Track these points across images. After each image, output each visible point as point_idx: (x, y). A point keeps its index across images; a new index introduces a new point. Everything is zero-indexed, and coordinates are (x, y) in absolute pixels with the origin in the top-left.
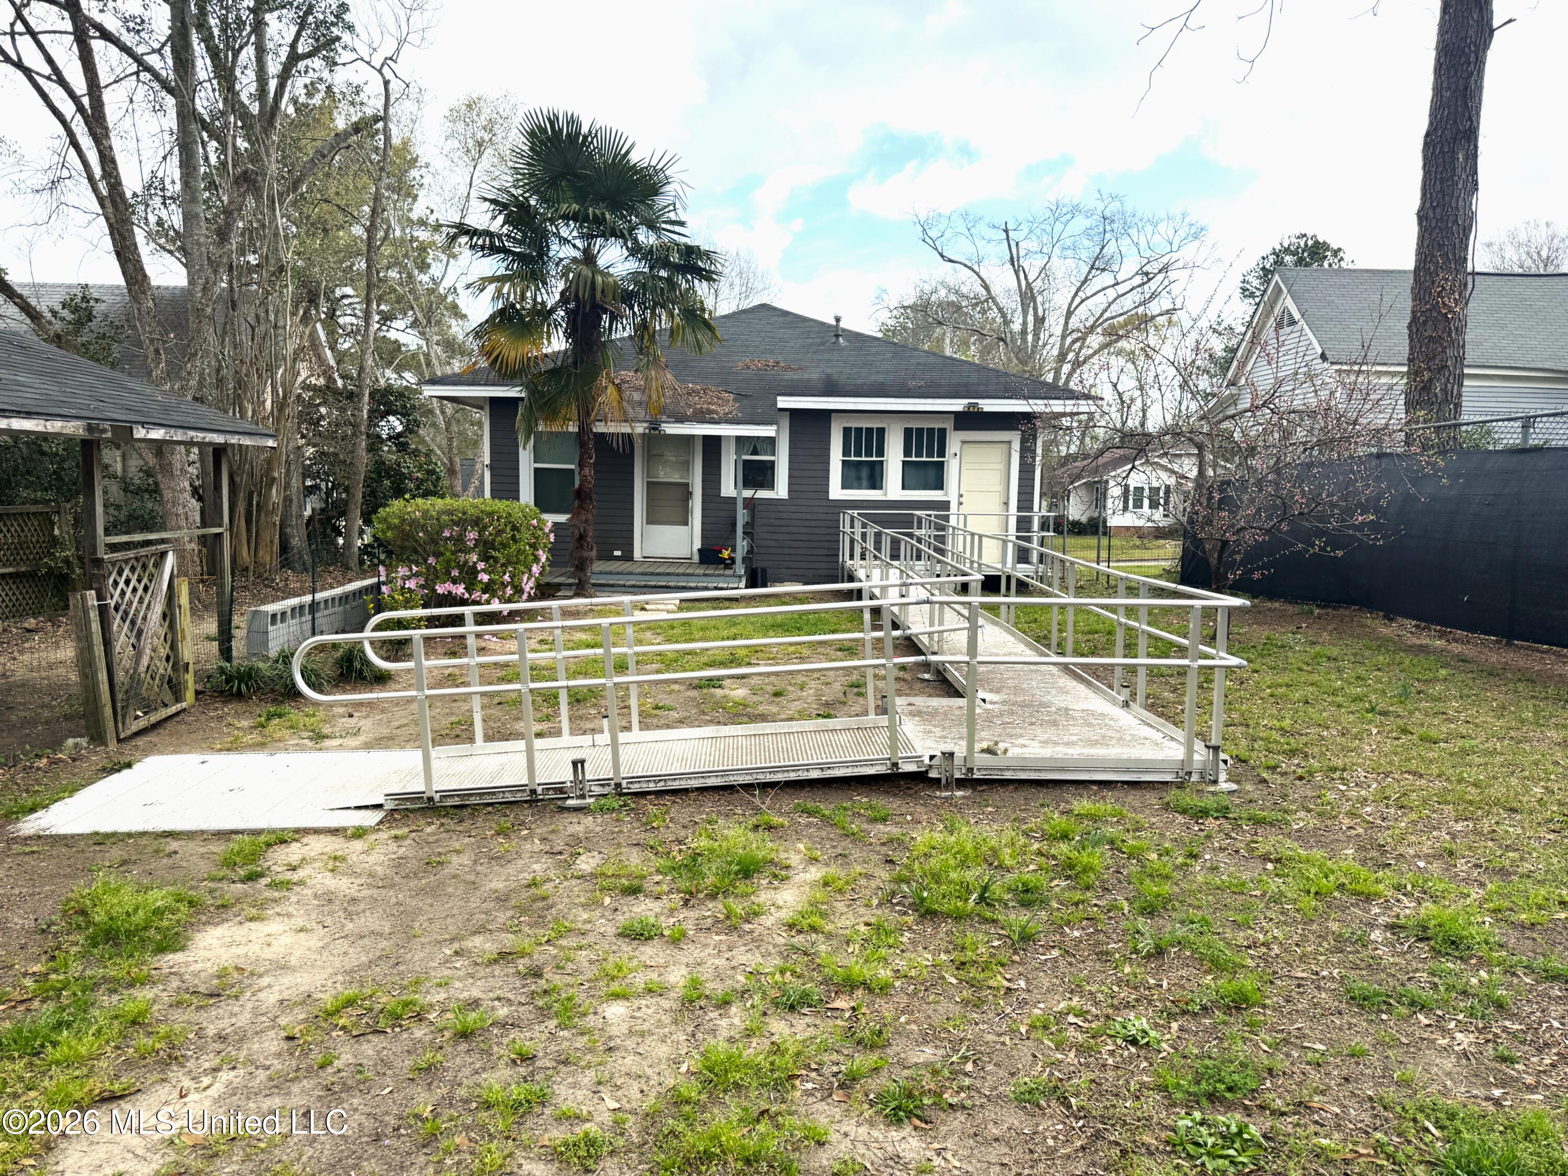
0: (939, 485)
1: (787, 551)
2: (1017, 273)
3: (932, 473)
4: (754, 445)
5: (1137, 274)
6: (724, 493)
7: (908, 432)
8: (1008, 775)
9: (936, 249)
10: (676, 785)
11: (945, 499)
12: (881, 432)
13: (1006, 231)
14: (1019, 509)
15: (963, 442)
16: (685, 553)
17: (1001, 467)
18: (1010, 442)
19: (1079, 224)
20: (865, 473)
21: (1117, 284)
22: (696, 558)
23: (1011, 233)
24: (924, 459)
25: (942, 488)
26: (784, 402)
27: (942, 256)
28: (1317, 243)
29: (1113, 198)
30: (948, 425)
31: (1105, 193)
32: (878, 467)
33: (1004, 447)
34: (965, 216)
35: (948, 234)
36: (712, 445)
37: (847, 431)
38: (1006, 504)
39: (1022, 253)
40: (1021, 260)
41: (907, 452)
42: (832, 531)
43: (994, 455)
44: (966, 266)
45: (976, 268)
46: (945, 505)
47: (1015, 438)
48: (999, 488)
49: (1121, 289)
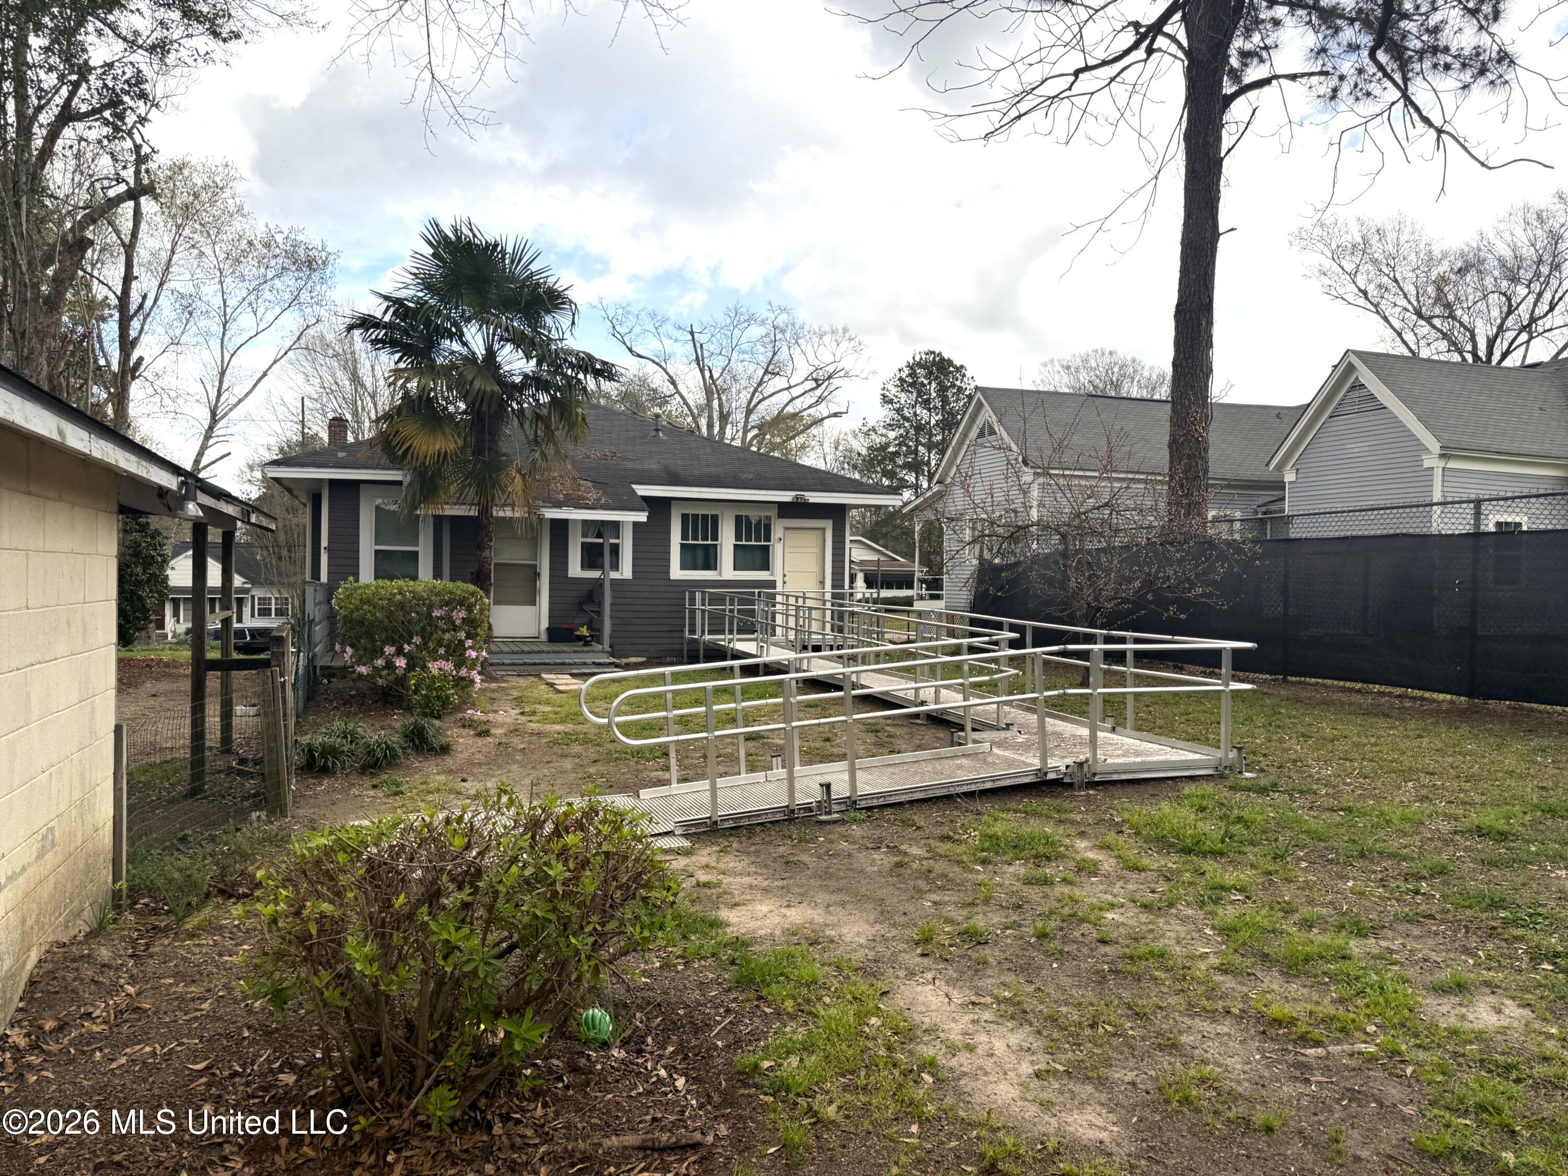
0: (765, 566)
1: (631, 628)
2: (702, 371)
3: (758, 556)
4: (601, 528)
5: (806, 379)
6: (571, 574)
7: (738, 519)
8: (1115, 777)
9: (624, 343)
10: (892, 800)
11: (771, 578)
12: (715, 519)
13: (692, 333)
14: (833, 587)
15: (786, 529)
16: (531, 631)
17: (816, 550)
18: (824, 529)
19: (755, 332)
20: (700, 554)
21: (790, 387)
22: (544, 637)
23: (696, 335)
24: (753, 543)
25: (768, 569)
26: (643, 490)
27: (630, 350)
28: (943, 359)
29: (784, 310)
30: (773, 513)
31: (775, 304)
32: (712, 550)
33: (819, 533)
34: (653, 315)
35: (637, 330)
36: (560, 528)
37: (685, 518)
38: (822, 583)
39: (706, 354)
40: (706, 361)
41: (738, 537)
42: (676, 608)
43: (811, 540)
44: (653, 362)
45: (663, 364)
46: (772, 584)
47: (828, 525)
48: (815, 569)
49: (796, 392)
